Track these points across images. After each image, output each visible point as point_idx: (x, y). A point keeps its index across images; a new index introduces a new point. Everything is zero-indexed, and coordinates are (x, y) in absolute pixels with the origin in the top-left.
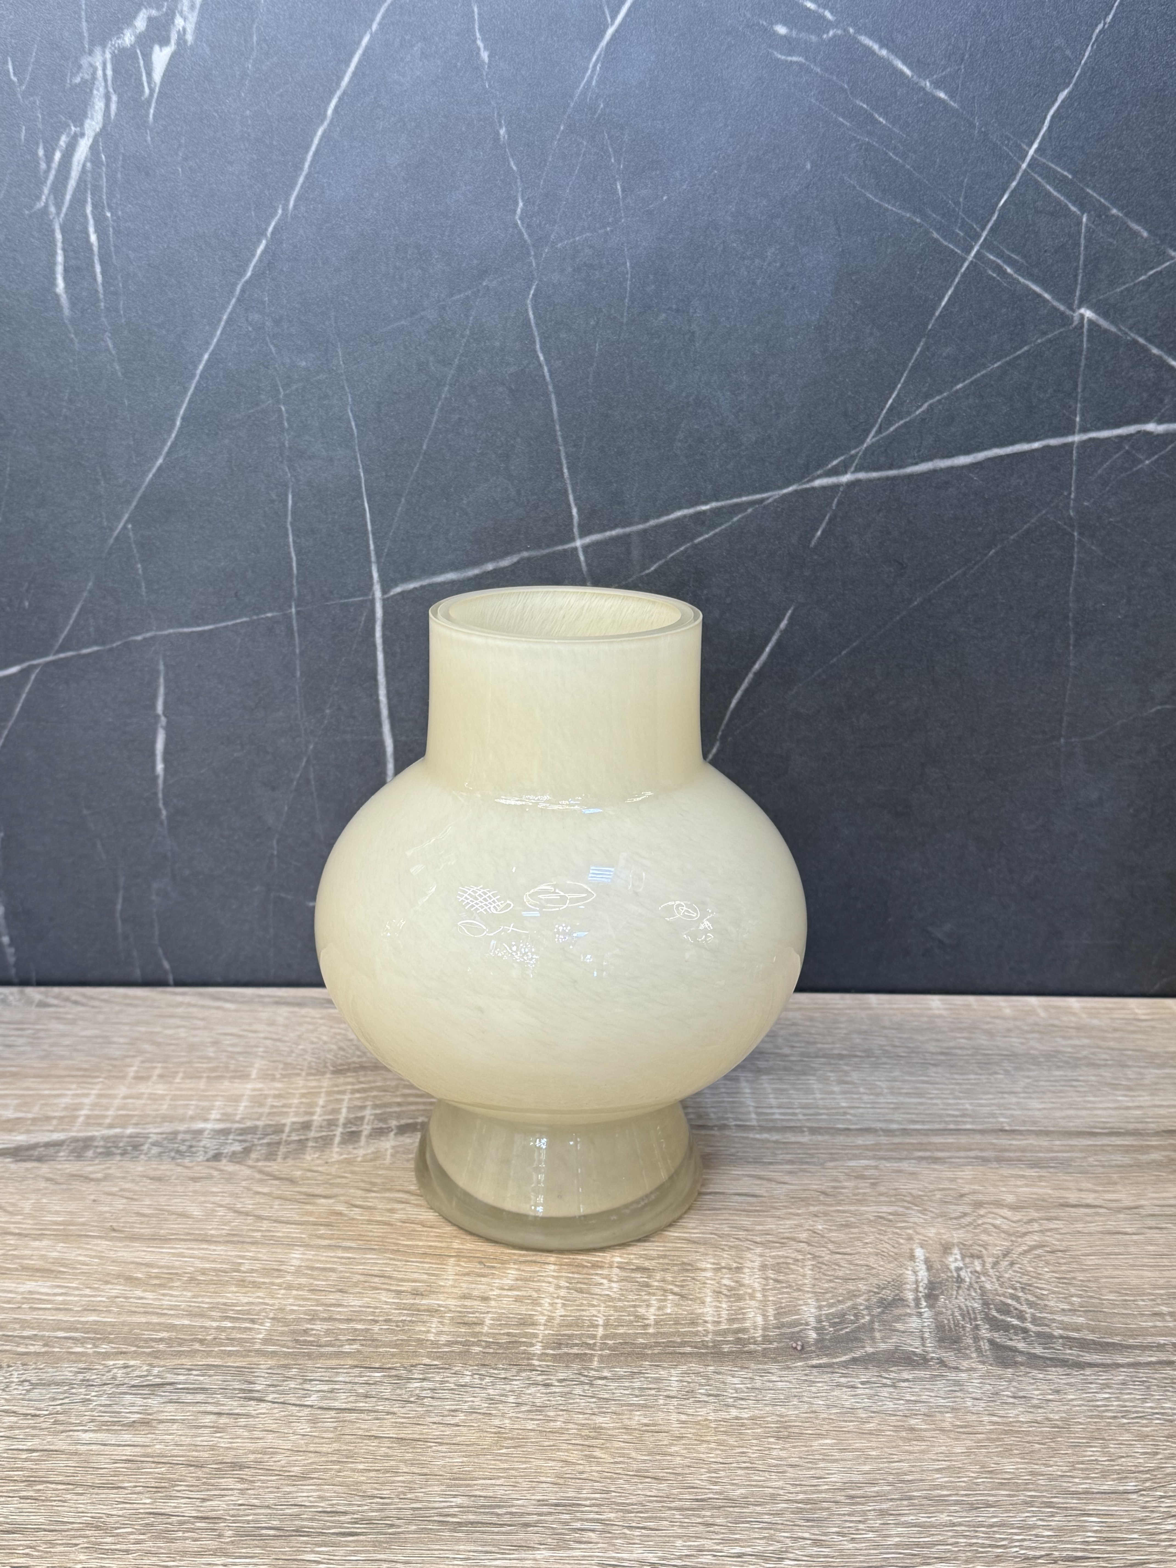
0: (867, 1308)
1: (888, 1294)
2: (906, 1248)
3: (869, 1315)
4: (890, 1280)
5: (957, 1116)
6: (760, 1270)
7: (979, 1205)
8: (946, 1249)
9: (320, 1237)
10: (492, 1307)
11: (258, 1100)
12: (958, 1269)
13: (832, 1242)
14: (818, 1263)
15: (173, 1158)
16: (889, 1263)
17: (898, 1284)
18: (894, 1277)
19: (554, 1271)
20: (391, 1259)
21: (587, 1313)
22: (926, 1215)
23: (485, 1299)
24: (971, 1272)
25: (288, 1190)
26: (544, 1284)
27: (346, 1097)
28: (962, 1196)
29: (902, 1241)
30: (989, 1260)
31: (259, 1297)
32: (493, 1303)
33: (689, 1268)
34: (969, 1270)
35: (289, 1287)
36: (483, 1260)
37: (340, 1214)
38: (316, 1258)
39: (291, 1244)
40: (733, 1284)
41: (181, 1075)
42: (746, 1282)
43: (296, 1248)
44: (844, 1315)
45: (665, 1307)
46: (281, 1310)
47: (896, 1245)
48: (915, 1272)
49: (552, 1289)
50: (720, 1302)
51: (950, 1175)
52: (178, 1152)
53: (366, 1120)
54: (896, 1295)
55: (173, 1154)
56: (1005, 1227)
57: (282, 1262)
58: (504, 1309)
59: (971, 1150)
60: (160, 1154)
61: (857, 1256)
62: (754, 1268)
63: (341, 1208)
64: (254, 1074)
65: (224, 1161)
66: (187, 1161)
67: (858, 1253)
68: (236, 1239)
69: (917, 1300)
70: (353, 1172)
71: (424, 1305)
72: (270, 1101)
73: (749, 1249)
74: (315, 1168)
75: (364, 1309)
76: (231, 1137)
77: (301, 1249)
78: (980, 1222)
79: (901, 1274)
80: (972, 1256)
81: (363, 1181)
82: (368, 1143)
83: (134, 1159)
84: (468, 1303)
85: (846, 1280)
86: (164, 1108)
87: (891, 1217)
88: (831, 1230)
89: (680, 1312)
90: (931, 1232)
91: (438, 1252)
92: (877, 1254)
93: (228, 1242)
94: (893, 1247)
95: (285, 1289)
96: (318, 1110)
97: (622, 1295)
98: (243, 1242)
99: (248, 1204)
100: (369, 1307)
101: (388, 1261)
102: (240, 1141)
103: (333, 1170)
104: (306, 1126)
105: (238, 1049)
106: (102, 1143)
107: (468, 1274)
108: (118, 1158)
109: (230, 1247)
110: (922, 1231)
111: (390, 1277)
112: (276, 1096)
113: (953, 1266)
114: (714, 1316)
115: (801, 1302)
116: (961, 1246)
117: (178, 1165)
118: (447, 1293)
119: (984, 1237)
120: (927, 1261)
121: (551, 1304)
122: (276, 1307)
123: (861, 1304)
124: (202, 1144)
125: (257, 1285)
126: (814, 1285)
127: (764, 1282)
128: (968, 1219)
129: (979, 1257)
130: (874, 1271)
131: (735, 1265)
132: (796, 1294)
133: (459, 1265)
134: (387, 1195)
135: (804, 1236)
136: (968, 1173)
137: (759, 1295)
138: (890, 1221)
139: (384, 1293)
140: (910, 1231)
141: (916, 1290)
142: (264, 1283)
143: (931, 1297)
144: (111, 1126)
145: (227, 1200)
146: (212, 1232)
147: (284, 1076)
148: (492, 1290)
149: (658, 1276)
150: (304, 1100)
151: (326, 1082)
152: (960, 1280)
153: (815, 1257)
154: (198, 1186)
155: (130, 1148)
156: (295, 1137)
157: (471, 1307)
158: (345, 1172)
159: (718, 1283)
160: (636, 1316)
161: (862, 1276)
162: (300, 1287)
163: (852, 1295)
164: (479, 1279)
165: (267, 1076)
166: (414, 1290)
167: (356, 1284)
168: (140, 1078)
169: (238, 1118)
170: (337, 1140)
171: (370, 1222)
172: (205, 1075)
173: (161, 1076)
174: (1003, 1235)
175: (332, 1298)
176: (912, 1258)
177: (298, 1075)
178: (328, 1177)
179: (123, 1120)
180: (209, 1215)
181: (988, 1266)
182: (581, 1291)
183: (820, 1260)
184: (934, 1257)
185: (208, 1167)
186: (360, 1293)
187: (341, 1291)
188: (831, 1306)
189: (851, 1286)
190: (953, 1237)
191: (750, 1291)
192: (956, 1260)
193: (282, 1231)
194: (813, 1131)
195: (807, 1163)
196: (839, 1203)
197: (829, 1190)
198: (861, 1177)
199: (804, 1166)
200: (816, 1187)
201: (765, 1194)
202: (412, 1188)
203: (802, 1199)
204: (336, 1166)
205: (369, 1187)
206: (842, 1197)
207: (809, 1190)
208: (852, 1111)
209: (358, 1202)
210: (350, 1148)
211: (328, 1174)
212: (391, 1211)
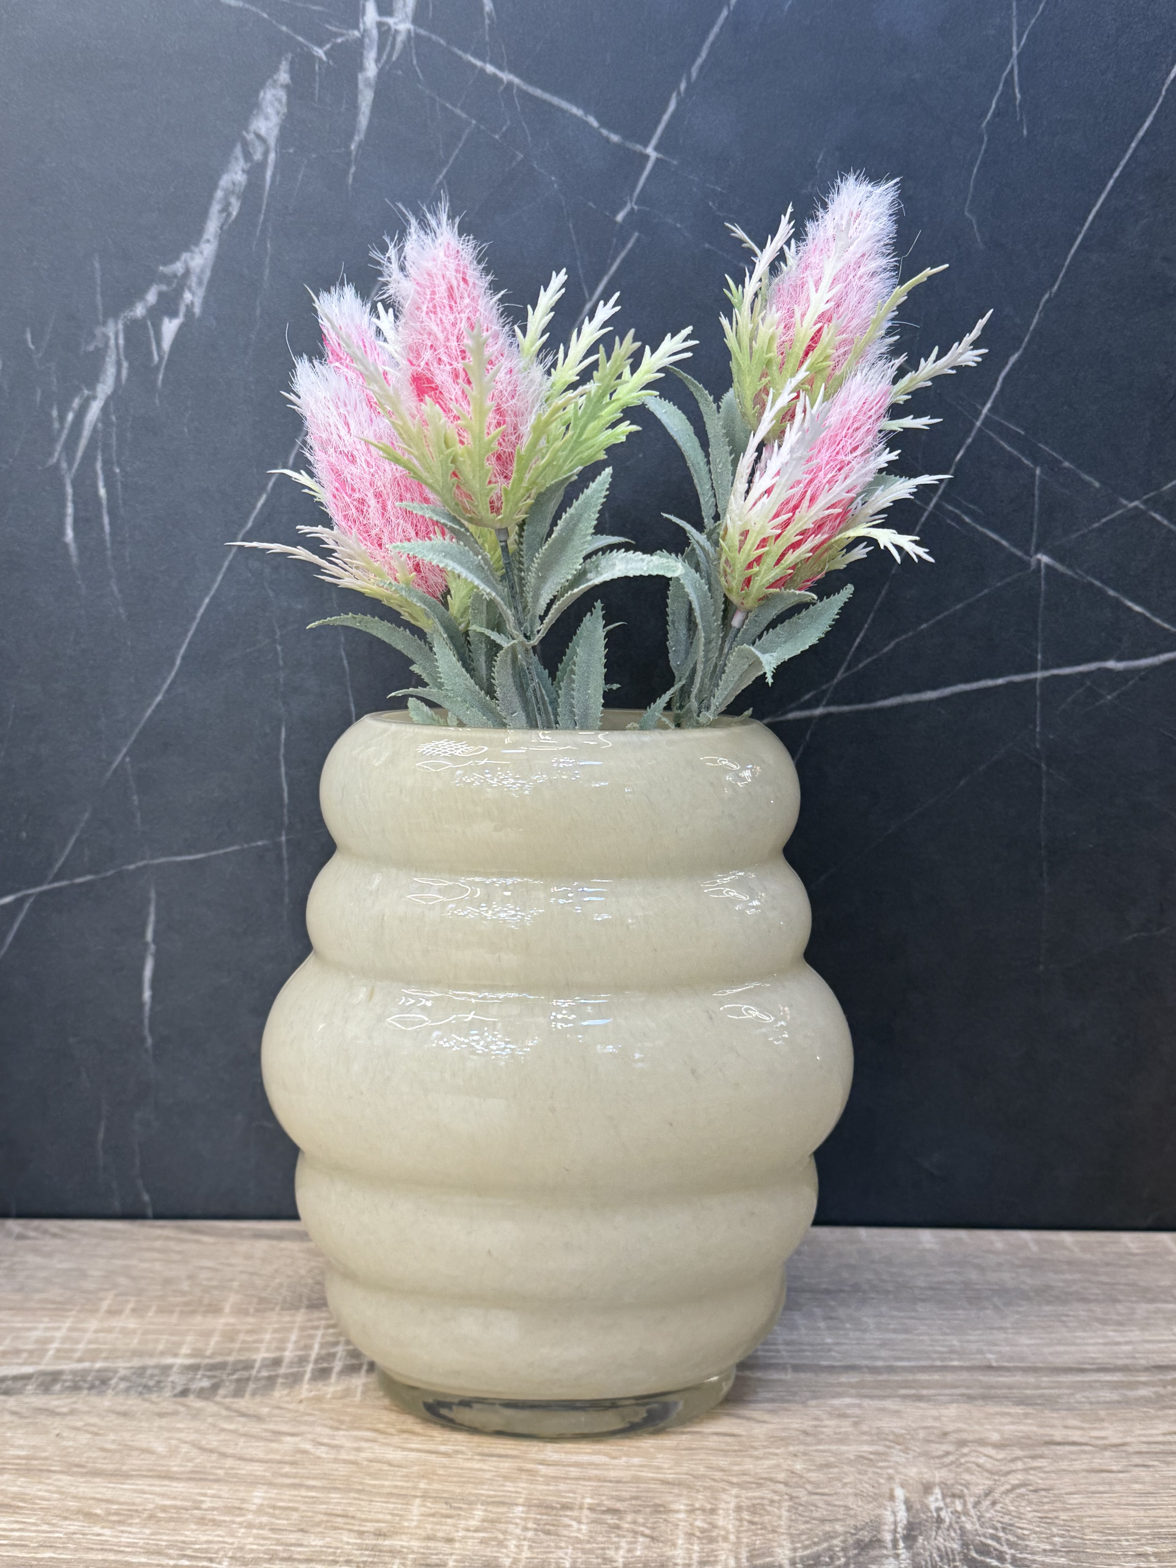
0: (844, 1550)
1: (866, 1536)
2: (885, 1490)
3: (845, 1556)
4: (868, 1521)
5: (943, 1353)
6: (734, 1511)
7: (962, 1443)
8: (927, 1489)
9: (286, 1475)
10: (456, 1549)
11: (230, 1335)
12: (939, 1509)
13: (810, 1482)
14: (795, 1505)
15: (141, 1394)
16: (869, 1503)
17: (876, 1525)
18: (873, 1518)
19: (523, 1512)
20: (355, 1499)
21: (554, 1556)
22: (907, 1454)
23: (450, 1540)
24: (952, 1513)
25: (255, 1428)
26: (511, 1526)
27: (320, 1333)
28: (945, 1434)
29: (882, 1481)
30: (971, 1500)
31: (218, 1536)
32: (457, 1545)
33: (662, 1509)
34: (949, 1510)
35: (250, 1526)
36: (450, 1501)
37: (305, 1452)
38: (278, 1496)
39: (254, 1482)
40: (706, 1526)
41: (154, 1309)
42: (721, 1522)
43: (259, 1486)
44: (819, 1556)
45: (635, 1549)
46: (241, 1549)
47: (876, 1485)
48: (894, 1513)
49: (518, 1531)
50: (692, 1544)
51: (934, 1413)
52: (145, 1386)
53: (339, 1356)
54: (874, 1536)
55: (140, 1389)
56: (989, 1466)
57: (243, 1500)
58: (469, 1550)
59: (956, 1387)
60: (127, 1390)
61: (835, 1497)
62: (728, 1509)
63: (308, 1446)
64: (227, 1309)
65: (191, 1397)
66: (154, 1397)
67: (836, 1494)
68: (198, 1476)
69: (895, 1542)
70: (322, 1410)
71: (386, 1545)
72: (242, 1337)
73: (724, 1490)
74: (284, 1405)
75: (324, 1549)
76: (200, 1373)
77: (265, 1487)
78: (963, 1460)
79: (879, 1516)
80: (954, 1496)
81: (331, 1419)
82: (339, 1379)
83: (101, 1393)
84: (431, 1544)
85: (823, 1521)
86: (135, 1343)
87: (872, 1457)
88: (809, 1470)
89: (650, 1554)
90: (913, 1472)
91: (404, 1492)
92: (856, 1495)
93: (190, 1479)
94: (873, 1487)
95: (245, 1527)
96: (290, 1346)
97: (592, 1537)
98: (206, 1480)
99: (213, 1441)
100: (330, 1547)
101: (352, 1501)
102: (210, 1377)
103: (302, 1408)
104: (277, 1362)
105: (214, 1283)
106: (70, 1377)
107: (433, 1515)
108: (85, 1392)
109: (192, 1484)
110: (903, 1470)
111: (353, 1517)
112: (249, 1332)
113: (933, 1507)
114: (684, 1558)
115: (775, 1544)
116: (942, 1486)
117: (145, 1400)
118: (411, 1534)
119: (967, 1477)
120: (907, 1502)
121: (517, 1546)
122: (235, 1546)
123: (837, 1546)
124: (171, 1379)
125: (216, 1523)
126: (790, 1527)
127: (737, 1523)
128: (951, 1458)
129: (961, 1496)
130: (852, 1512)
131: (709, 1506)
132: (771, 1536)
133: (424, 1506)
134: (355, 1433)
135: (782, 1476)
136: (953, 1410)
137: (732, 1538)
138: (871, 1460)
139: (346, 1533)
140: (891, 1471)
141: (895, 1531)
142: (225, 1521)
143: (910, 1538)
144: (80, 1360)
145: (192, 1437)
146: (175, 1469)
147: (257, 1310)
148: (457, 1531)
149: (629, 1517)
150: (277, 1335)
151: (300, 1317)
152: (940, 1520)
153: (791, 1498)
154: (163, 1422)
155: (97, 1383)
156: (264, 1373)
157: (435, 1548)
158: (314, 1409)
159: (692, 1525)
160: (604, 1559)
161: (840, 1517)
162: (261, 1526)
163: (829, 1536)
164: (444, 1520)
165: (241, 1312)
166: (377, 1530)
167: (318, 1524)
168: (112, 1312)
169: (208, 1353)
170: (308, 1376)
171: (336, 1461)
172: (178, 1309)
173: (134, 1310)
174: (986, 1474)
175: (293, 1537)
176: (892, 1498)
177: (273, 1309)
178: (296, 1414)
179: (92, 1355)
180: (173, 1452)
181: (970, 1506)
182: (548, 1533)
183: (797, 1501)
184: (914, 1497)
185: (176, 1403)
186: (321, 1533)
187: (302, 1530)
188: (806, 1548)
189: (827, 1528)
190: (935, 1477)
191: (723, 1533)
192: (937, 1500)
193: (246, 1469)
194: (796, 1368)
195: (788, 1401)
196: (819, 1442)
197: (809, 1429)
198: (843, 1416)
199: (786, 1405)
200: (796, 1426)
201: (744, 1433)
202: (381, 1426)
203: (782, 1439)
204: (305, 1403)
205: (336, 1424)
206: (823, 1437)
207: (789, 1429)
208: (836, 1348)
209: (326, 1441)
210: (320, 1385)
211: (296, 1411)
212: (359, 1450)
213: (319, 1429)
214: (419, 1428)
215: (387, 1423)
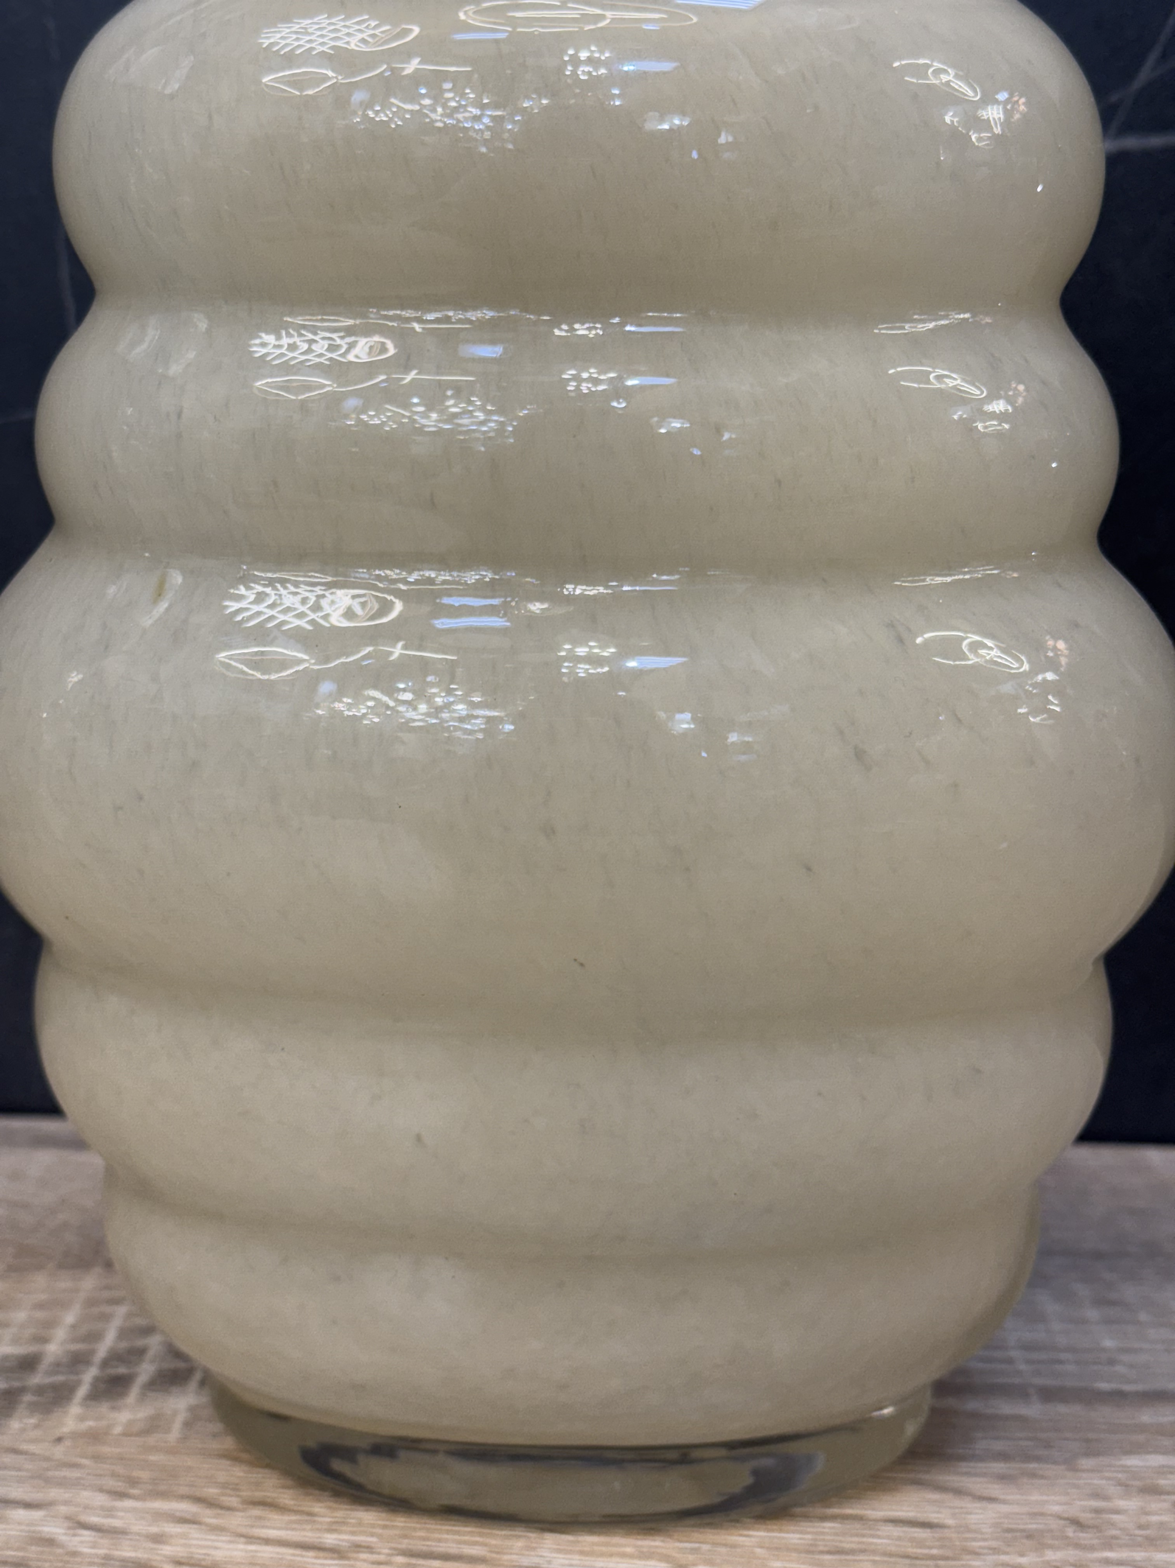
27: (121, 1311)
37: (50, 1542)
53: (151, 1353)
63: (55, 1530)
70: (99, 1458)
74: (24, 1447)
81: (114, 1475)
82: (142, 1397)
96: (60, 1334)
103: (58, 1452)
104: (28, 1363)
134: (157, 1505)
147: (11, 1269)
150: (40, 1315)
158: (82, 1455)
170: (82, 1391)
177: (41, 1267)
178: (45, 1465)
194: (1049, 1395)
195: (1038, 1459)
196: (1108, 1544)
197: (1085, 1517)
198: (1153, 1490)
199: (1033, 1466)
200: (1056, 1509)
201: (950, 1522)
202: (212, 1491)
203: (1029, 1536)
204: (68, 1443)
205: (120, 1486)
206: (1114, 1532)
207: (1042, 1514)
208: (1126, 1358)
209: (94, 1520)
210: (104, 1408)
211: (47, 1459)
212: (158, 1539)
213: (86, 1496)
214: (287, 1497)
215: (224, 1486)
